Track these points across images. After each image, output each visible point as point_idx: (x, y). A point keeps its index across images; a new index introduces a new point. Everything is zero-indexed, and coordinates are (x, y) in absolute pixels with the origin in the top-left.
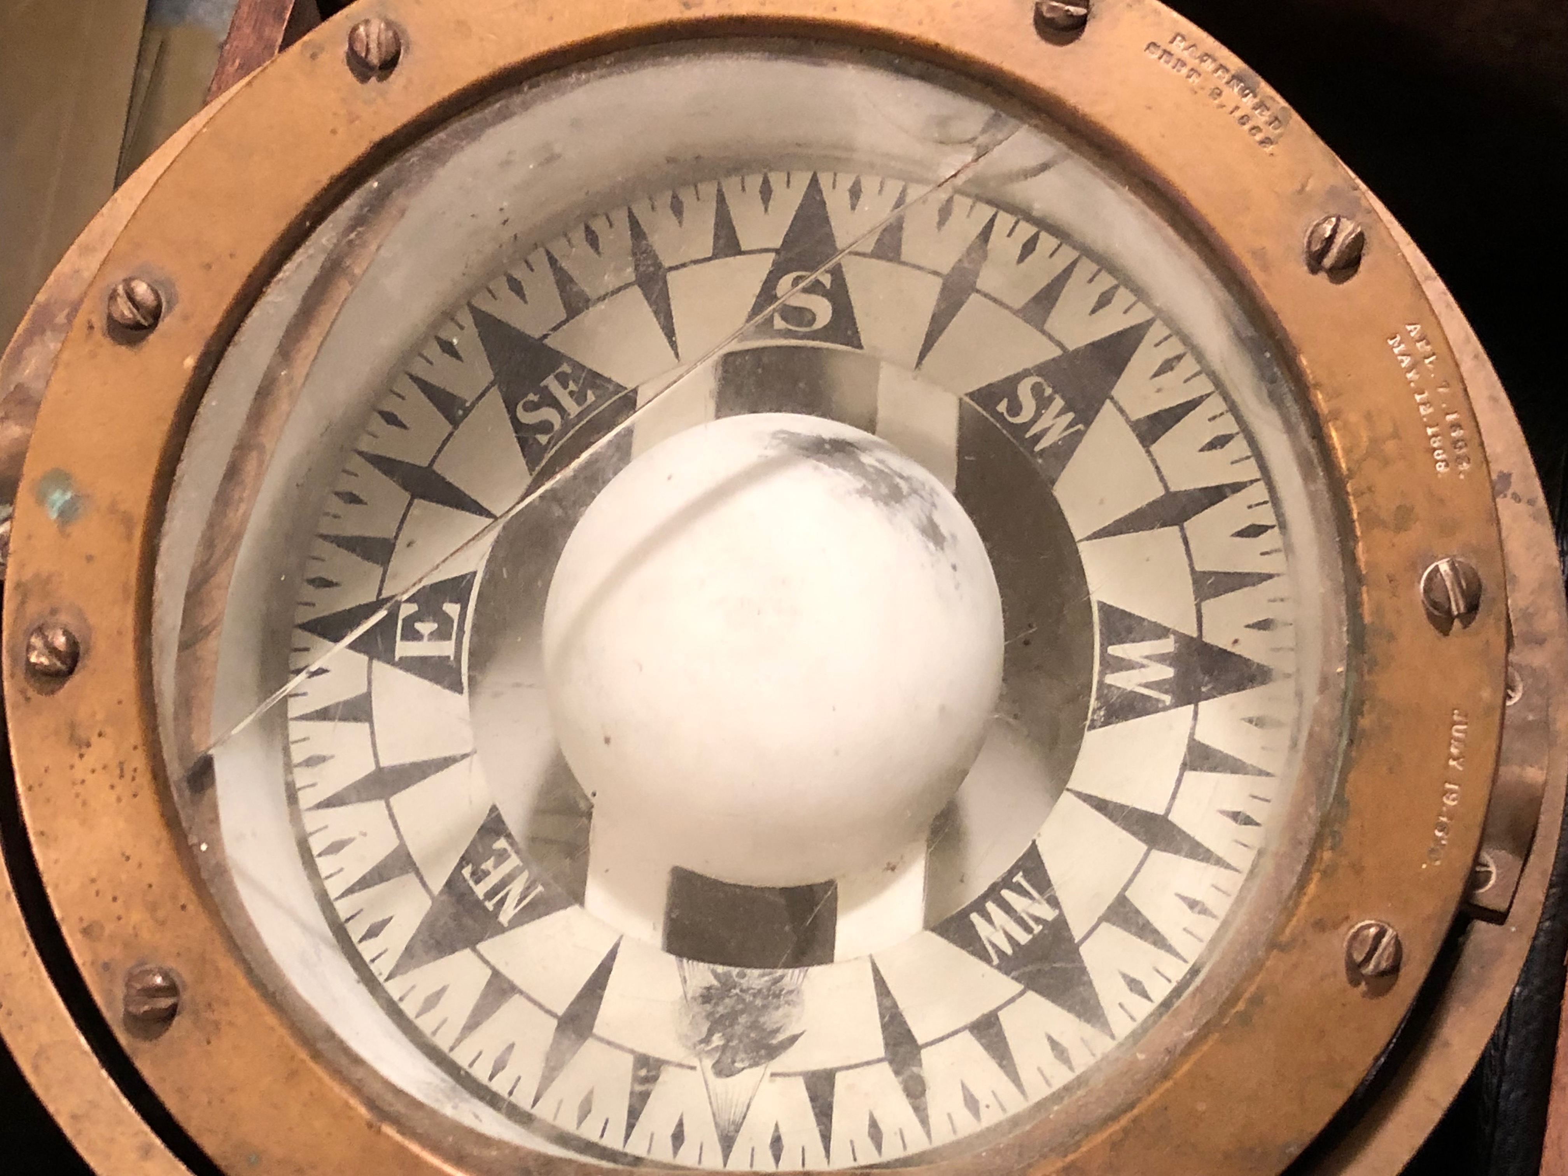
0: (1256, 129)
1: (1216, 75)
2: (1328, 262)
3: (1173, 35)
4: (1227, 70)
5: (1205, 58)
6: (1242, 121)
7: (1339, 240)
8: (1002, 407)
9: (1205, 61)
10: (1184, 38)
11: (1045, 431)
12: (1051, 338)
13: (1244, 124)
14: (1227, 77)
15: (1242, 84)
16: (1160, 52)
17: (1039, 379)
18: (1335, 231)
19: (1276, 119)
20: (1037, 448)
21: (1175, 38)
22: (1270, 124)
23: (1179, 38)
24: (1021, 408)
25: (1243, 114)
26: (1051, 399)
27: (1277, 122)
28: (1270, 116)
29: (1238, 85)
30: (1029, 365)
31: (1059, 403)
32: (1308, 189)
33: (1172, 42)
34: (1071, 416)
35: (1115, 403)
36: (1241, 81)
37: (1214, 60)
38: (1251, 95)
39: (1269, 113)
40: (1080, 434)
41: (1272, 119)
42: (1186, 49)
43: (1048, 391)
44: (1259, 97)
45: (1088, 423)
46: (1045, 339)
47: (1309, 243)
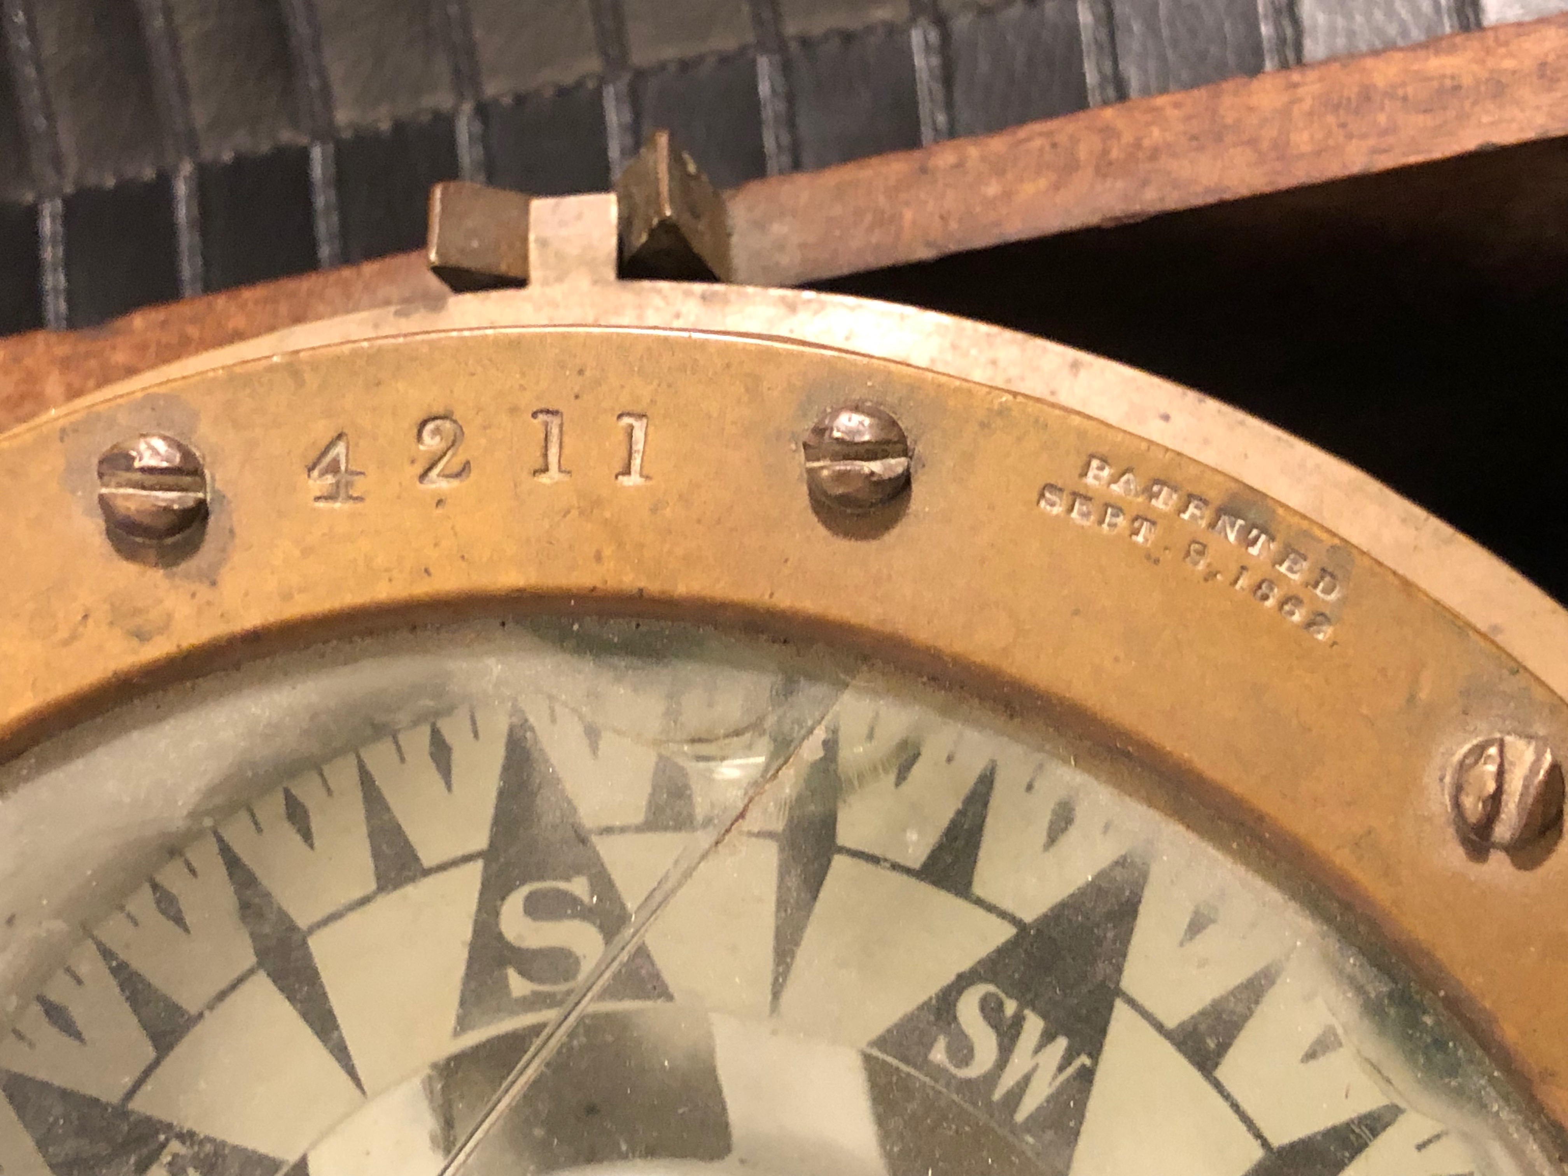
0: (1291, 599)
1: (1186, 516)
2: (1503, 831)
3: (1085, 458)
4: (1206, 502)
5: (1156, 488)
6: (1259, 593)
7: (1515, 784)
8: (939, 1054)
9: (1157, 495)
10: (1105, 461)
11: (1026, 1081)
12: (990, 908)
13: (1265, 597)
14: (1209, 513)
15: (1240, 522)
16: (1066, 498)
17: (991, 988)
18: (1500, 775)
19: (1323, 570)
20: (1020, 1117)
21: (1088, 465)
22: (1316, 585)
23: (1095, 463)
24: (971, 1050)
25: (1258, 578)
26: (1018, 1021)
27: (1327, 579)
28: (1311, 570)
29: (1233, 526)
30: (965, 965)
31: (1034, 1025)
32: (1423, 695)
33: (1084, 474)
34: (1062, 1043)
35: (1132, 1002)
36: (1238, 516)
37: (1175, 489)
38: (1263, 537)
39: (1305, 565)
40: (1086, 1076)
41: (1317, 574)
42: (1115, 480)
43: (1010, 1007)
44: (1279, 537)
45: (1095, 1053)
46: (980, 912)
47: (1457, 805)
